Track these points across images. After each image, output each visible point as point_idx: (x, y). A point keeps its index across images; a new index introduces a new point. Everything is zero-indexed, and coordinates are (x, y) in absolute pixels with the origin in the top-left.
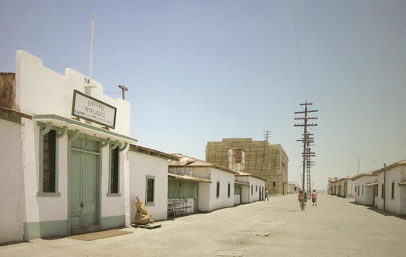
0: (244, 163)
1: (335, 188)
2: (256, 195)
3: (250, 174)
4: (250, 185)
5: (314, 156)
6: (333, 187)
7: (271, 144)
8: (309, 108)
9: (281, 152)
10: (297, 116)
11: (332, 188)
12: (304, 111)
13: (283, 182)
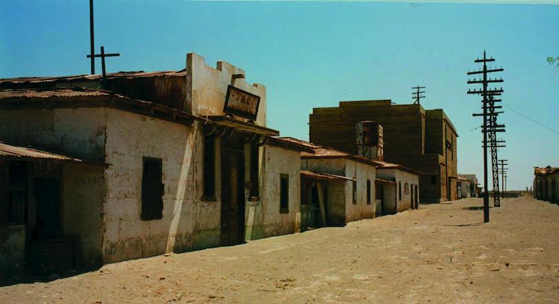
0: (382, 146)
1: (547, 186)
2: (407, 198)
3: (396, 165)
4: (397, 181)
5: (504, 131)
6: (543, 184)
7: (426, 109)
8: (490, 66)
9: (444, 123)
10: (472, 78)
11: (542, 186)
12: (482, 70)
13: (450, 175)
